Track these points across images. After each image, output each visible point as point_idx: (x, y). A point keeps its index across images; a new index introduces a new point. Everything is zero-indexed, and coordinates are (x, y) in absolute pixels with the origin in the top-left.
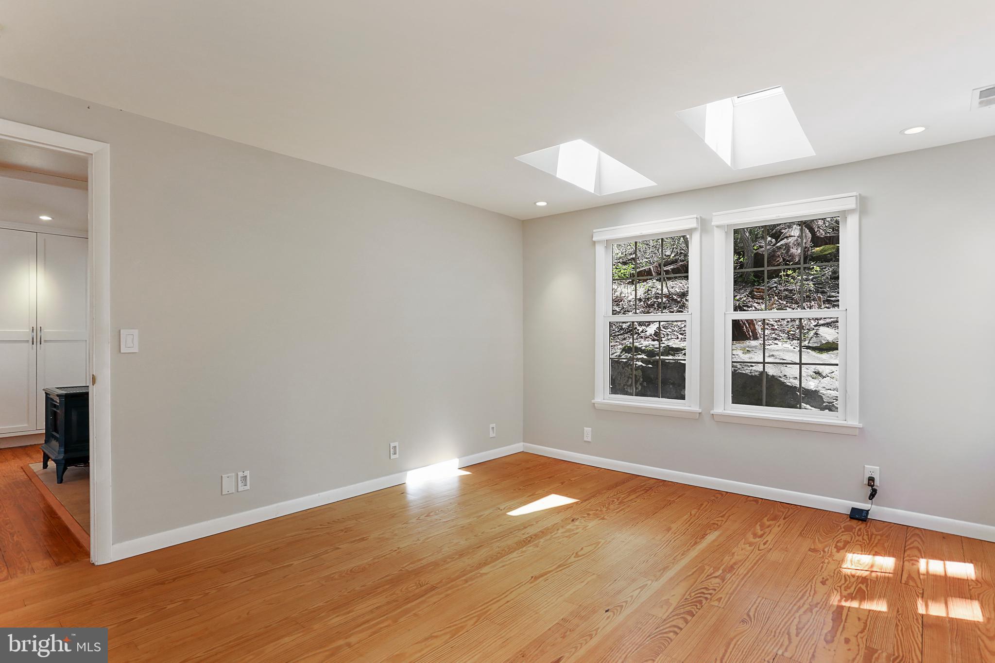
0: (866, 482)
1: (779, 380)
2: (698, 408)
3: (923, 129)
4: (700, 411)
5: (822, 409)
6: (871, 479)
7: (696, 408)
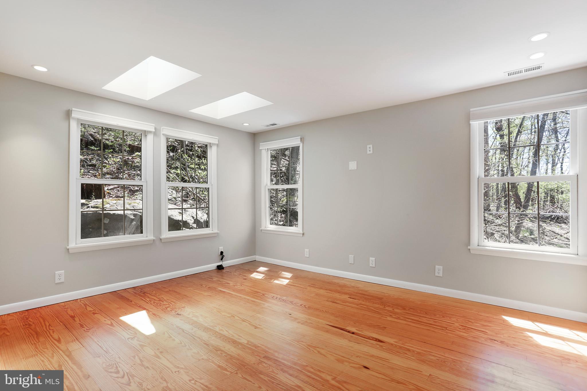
0: (220, 254)
1: (170, 218)
2: (153, 237)
3: (248, 124)
4: (155, 238)
5: (190, 229)
6: (222, 253)
7: (151, 237)
